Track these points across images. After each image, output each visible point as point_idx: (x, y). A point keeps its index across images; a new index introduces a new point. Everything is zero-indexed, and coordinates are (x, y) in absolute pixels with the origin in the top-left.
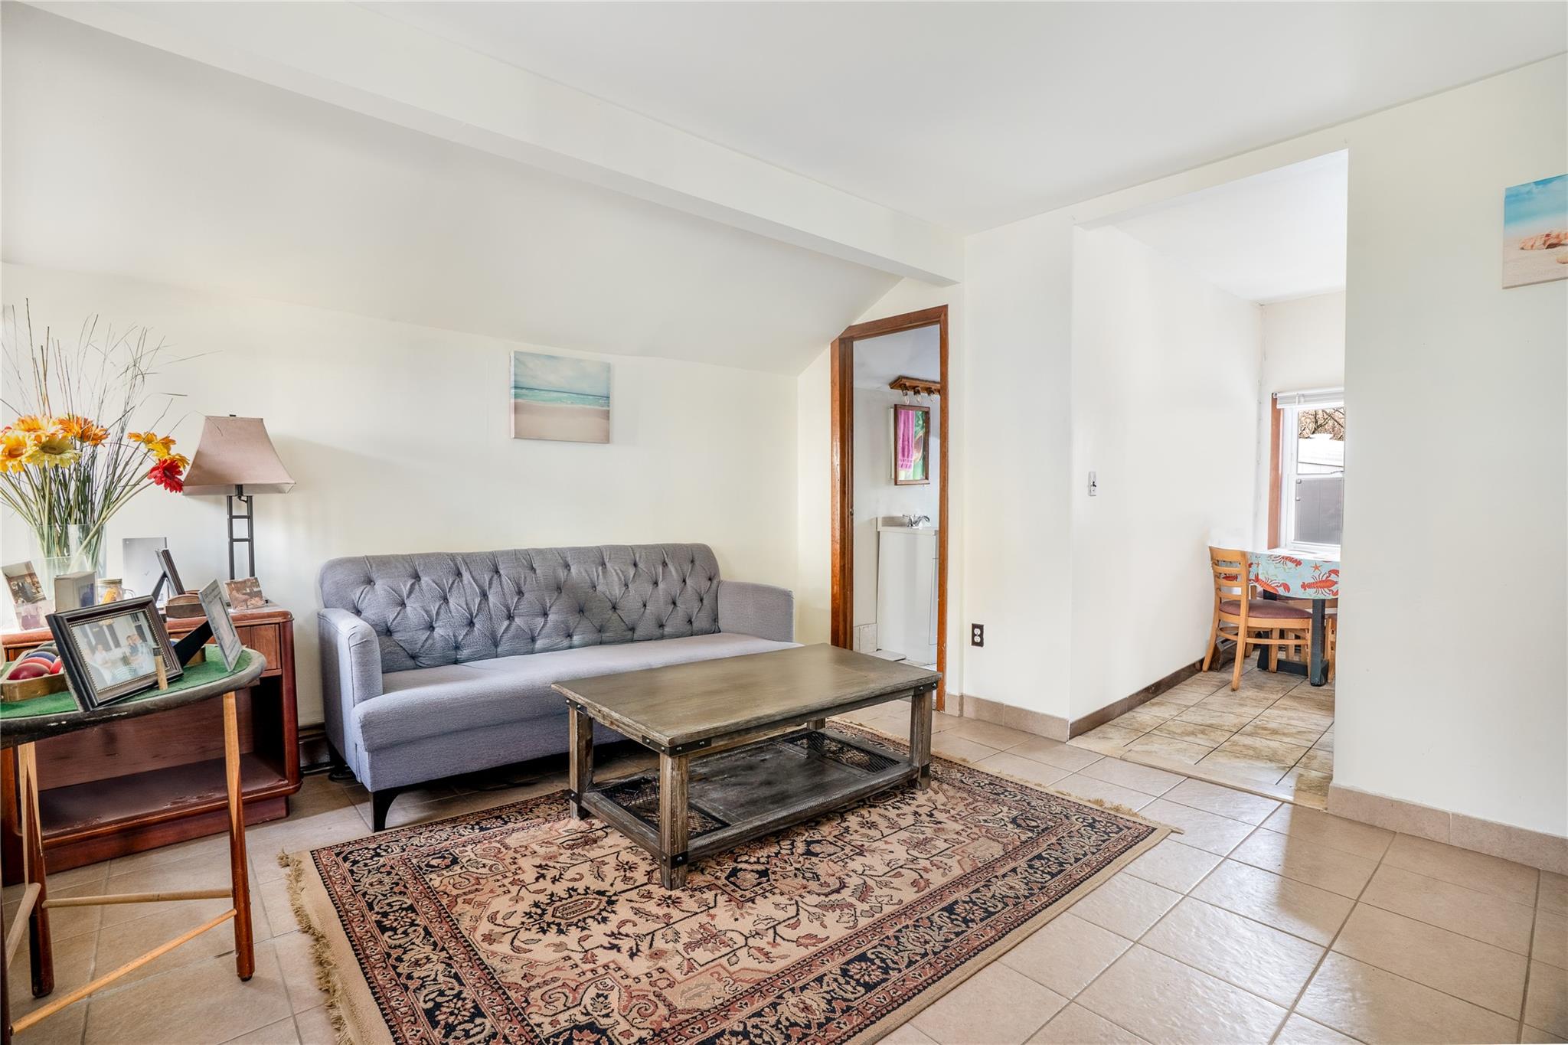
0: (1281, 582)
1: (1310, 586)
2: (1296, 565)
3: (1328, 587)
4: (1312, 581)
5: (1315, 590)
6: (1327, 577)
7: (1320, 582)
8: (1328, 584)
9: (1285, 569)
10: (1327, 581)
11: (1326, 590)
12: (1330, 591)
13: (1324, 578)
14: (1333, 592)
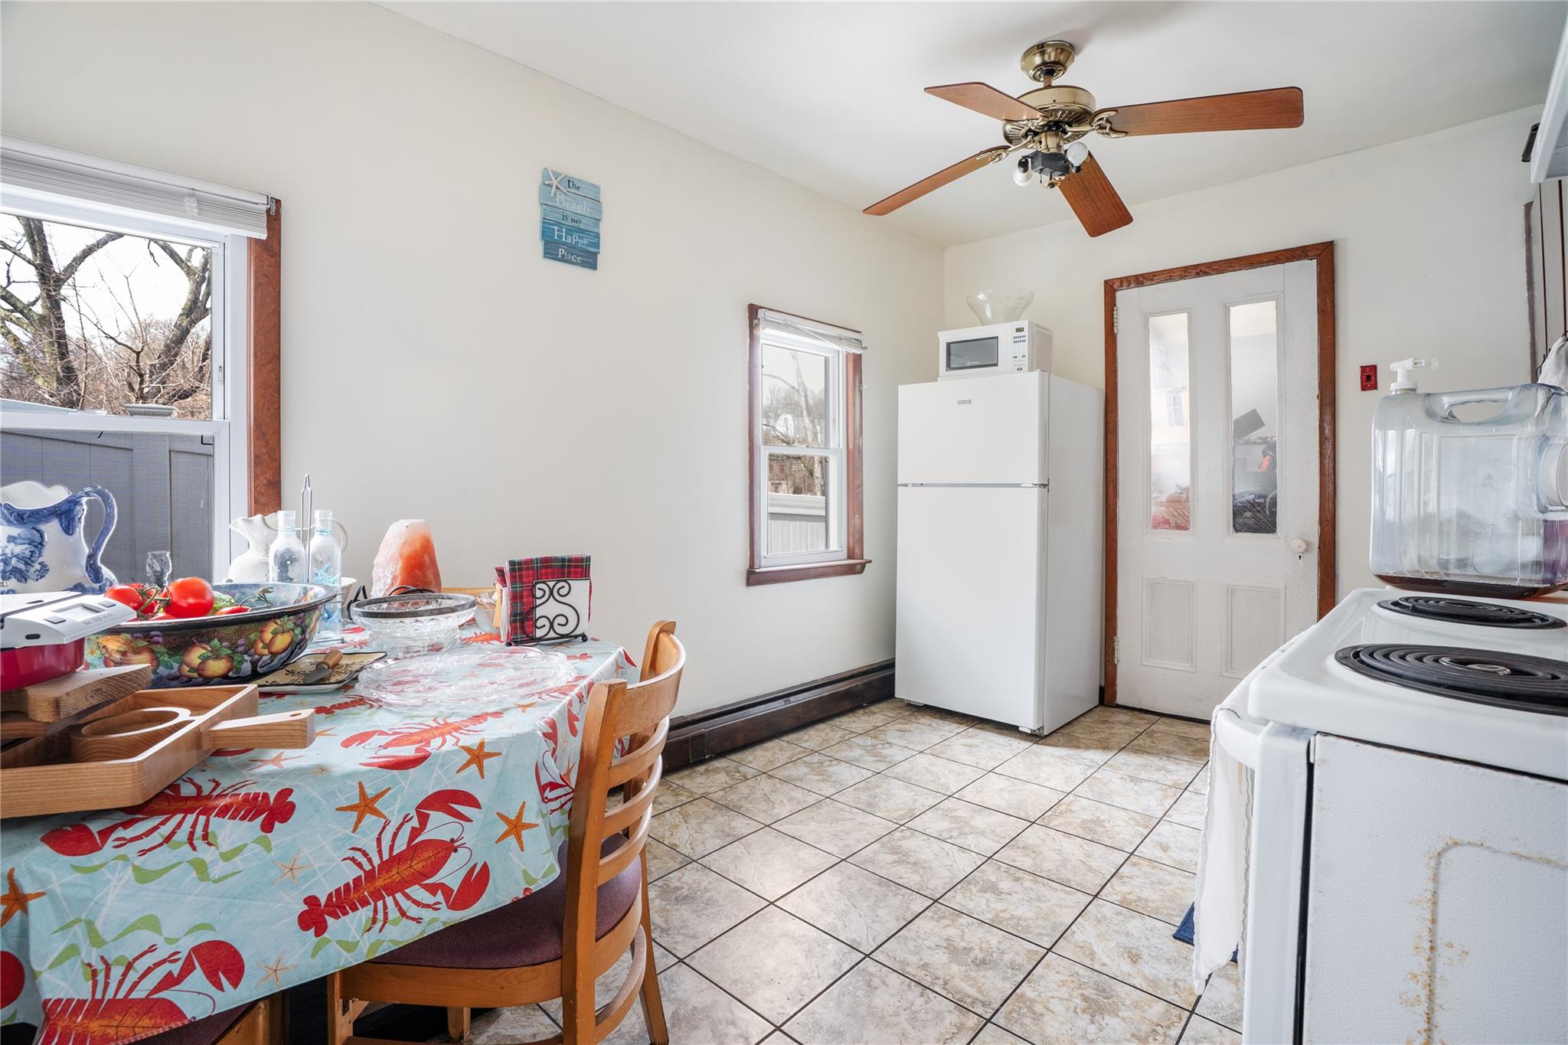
0: (185, 946)
1: (343, 902)
2: (267, 827)
3: (418, 878)
4: (351, 873)
5: (364, 913)
6: (415, 833)
7: (386, 866)
8: (418, 865)
9: (200, 867)
10: (414, 849)
11: (417, 892)
12: (432, 889)
13: (401, 845)
14: (446, 890)
